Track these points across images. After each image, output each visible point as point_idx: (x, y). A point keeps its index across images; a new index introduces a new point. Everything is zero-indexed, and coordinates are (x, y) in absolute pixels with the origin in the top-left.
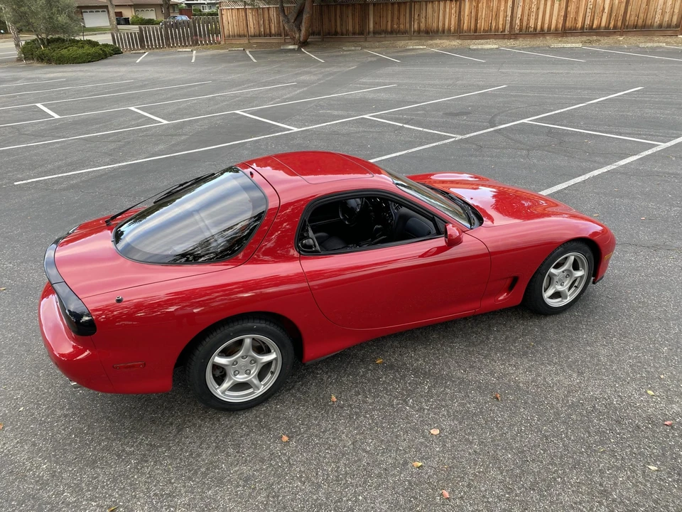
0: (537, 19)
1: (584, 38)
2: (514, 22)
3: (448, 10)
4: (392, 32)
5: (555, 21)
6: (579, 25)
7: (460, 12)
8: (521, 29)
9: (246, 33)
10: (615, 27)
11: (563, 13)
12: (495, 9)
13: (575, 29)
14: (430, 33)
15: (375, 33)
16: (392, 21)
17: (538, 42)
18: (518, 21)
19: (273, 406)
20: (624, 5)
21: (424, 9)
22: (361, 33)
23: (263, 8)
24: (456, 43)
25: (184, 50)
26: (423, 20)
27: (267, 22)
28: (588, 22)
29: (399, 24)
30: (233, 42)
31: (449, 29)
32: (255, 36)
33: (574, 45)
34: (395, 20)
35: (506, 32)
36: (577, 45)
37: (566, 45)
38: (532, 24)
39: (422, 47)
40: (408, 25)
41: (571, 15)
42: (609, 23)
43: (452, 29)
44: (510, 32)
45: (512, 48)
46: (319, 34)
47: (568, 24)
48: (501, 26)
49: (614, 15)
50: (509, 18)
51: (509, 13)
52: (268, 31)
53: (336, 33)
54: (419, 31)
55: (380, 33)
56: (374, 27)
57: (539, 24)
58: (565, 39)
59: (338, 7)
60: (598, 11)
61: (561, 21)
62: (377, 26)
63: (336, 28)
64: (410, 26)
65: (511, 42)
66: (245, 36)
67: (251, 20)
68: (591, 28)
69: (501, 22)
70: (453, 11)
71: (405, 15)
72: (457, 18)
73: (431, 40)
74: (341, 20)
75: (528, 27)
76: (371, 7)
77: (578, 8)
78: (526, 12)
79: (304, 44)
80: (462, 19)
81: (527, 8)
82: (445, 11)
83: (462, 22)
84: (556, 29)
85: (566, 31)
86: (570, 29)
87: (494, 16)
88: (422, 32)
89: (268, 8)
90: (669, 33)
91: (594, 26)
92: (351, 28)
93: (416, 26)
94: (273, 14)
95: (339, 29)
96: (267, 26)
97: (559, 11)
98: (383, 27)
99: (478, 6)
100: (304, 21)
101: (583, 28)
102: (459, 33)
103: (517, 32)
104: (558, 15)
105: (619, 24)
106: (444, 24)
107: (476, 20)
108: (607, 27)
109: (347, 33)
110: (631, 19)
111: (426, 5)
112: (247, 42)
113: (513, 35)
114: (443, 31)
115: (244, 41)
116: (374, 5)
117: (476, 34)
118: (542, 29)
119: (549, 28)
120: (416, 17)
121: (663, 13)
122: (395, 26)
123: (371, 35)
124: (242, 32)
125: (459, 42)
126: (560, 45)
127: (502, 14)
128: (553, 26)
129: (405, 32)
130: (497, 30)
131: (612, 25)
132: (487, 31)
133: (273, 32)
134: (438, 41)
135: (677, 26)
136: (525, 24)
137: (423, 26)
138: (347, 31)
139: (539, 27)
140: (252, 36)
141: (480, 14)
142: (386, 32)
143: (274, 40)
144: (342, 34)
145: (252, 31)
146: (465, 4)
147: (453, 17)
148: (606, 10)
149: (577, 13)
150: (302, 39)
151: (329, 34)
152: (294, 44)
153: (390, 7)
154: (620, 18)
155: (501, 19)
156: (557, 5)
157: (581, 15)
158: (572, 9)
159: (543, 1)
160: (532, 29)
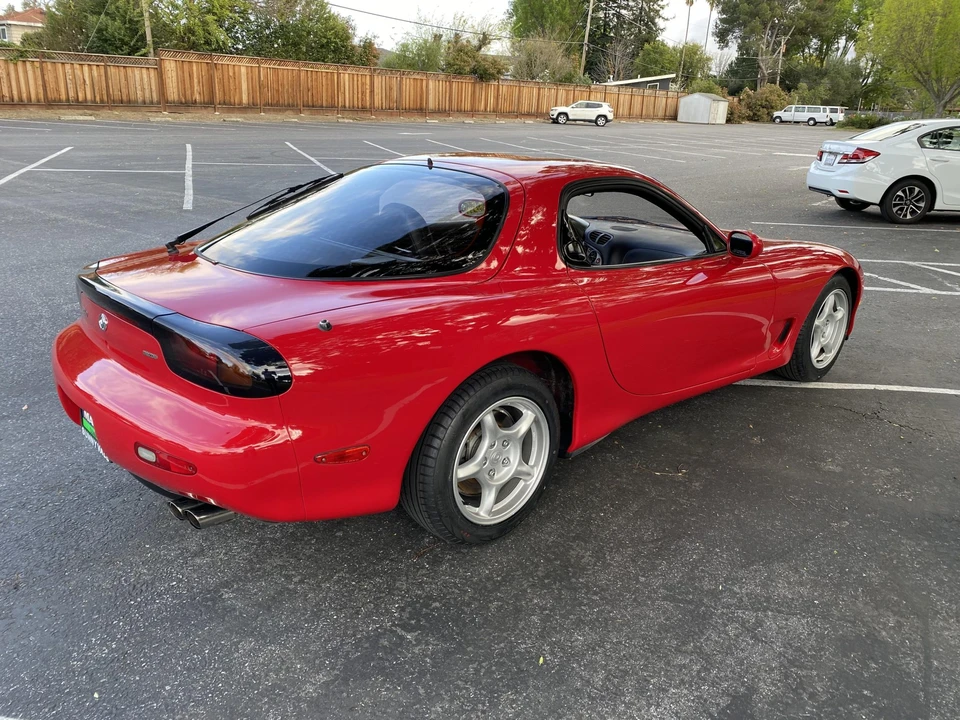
0: (10, 86)
5: (34, 90)
6: (63, 97)
10: (102, 101)
11: (40, 82)
13: (60, 101)
20: (103, 78)
28: (72, 94)
41: (51, 85)
42: (95, 97)
47: (50, 95)
49: (96, 88)
57: (15, 93)
60: (78, 83)
68: (77, 100)
77: (56, 78)
84: (38, 101)
85: (50, 103)
86: (55, 101)
90: (154, 109)
91: (80, 99)
97: (35, 79)
101: (68, 100)
104: (36, 84)
105: (105, 98)
108: (94, 101)
110: (116, 95)
118: (20, 98)
119: (30, 99)
121: (143, 89)
128: (33, 97)
131: (98, 99)
135: (159, 103)
139: (16, 97)
148: (88, 82)
149: (57, 82)
154: (104, 92)
156: (30, 73)
157: (62, 85)
158: (49, 77)
159: (12, 67)
160: (8, 99)
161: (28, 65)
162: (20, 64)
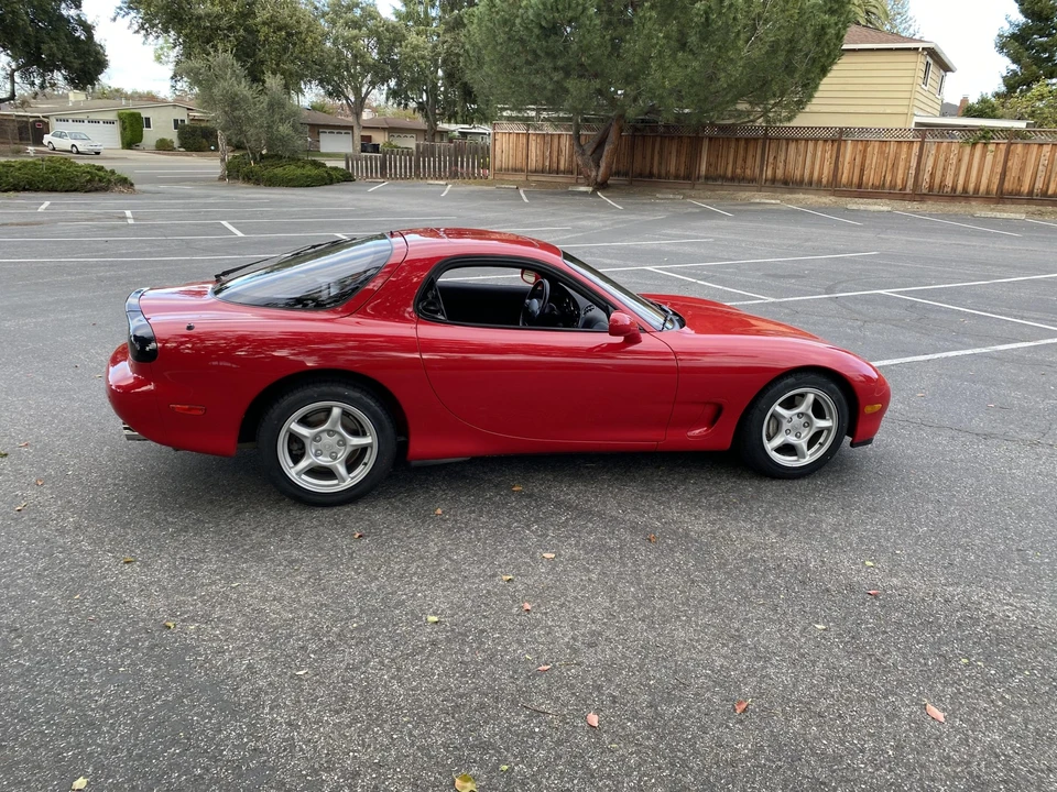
0: (957, 175)
1: (1033, 208)
2: (920, 178)
3: (819, 154)
4: (732, 179)
5: (987, 180)
6: (1026, 188)
7: (837, 157)
8: (931, 188)
9: (524, 167)
11: (999, 169)
12: (892, 156)
13: (1019, 193)
14: (789, 184)
15: (707, 178)
16: (735, 162)
17: (958, 208)
18: (927, 177)
19: (361, 509)
21: (784, 148)
22: (687, 177)
23: (552, 135)
24: (828, 200)
25: (437, 182)
26: (781, 165)
27: (555, 154)
28: (1039, 185)
29: (744, 168)
30: (506, 177)
31: (820, 181)
32: (536, 171)
33: (1012, 216)
34: (740, 162)
35: (908, 191)
36: (1018, 216)
37: (998, 215)
38: (949, 182)
39: (773, 201)
40: (757, 171)
41: (1013, 173)
43: (824, 180)
44: (914, 190)
45: (914, 213)
46: (626, 174)
47: (1008, 186)
48: (899, 182)
50: (913, 171)
51: (914, 163)
52: (555, 165)
53: (651, 175)
54: (774, 180)
55: (716, 179)
56: (707, 170)
57: (961, 181)
58: (1000, 206)
59: (659, 139)
61: (996, 181)
62: (712, 169)
63: (652, 167)
64: (761, 171)
65: (916, 205)
66: (523, 171)
67: (534, 150)
68: (1044, 194)
69: (900, 176)
70: (828, 155)
71: (754, 156)
72: (832, 165)
73: (791, 193)
74: (661, 157)
75: (942, 186)
76: (706, 144)
77: (1024, 165)
78: (941, 165)
79: (602, 186)
80: (840, 167)
81: (942, 158)
82: (814, 155)
83: (840, 171)
84: (988, 192)
85: (1002, 197)
86: (1011, 194)
87: (890, 166)
88: (779, 181)
89: (560, 135)
91: (1050, 192)
92: (672, 169)
93: (770, 173)
94: (566, 144)
95: (655, 171)
96: (555, 159)
97: (993, 165)
98: (721, 171)
99: (865, 151)
100: (605, 153)
101: (1031, 192)
102: (834, 187)
103: (924, 191)
104: (992, 171)
106: (812, 173)
107: (862, 170)
109: (667, 176)
111: (788, 144)
112: (524, 178)
113: (918, 196)
114: (810, 183)
115: (521, 177)
116: (711, 139)
117: (860, 190)
118: (965, 190)
119: (977, 190)
120: (771, 160)
122: (738, 171)
123: (702, 180)
124: (519, 166)
125: (833, 199)
126: (990, 214)
127: (902, 164)
128: (983, 188)
129: (752, 180)
130: (893, 186)
132: (878, 188)
133: (562, 167)
134: (801, 196)
136: (937, 181)
137: (780, 173)
138: (668, 173)
139: (960, 188)
140: (531, 172)
141: (868, 162)
142: (724, 178)
143: (560, 179)
144: (660, 177)
145: (533, 164)
146: (845, 147)
147: (827, 164)
149: (1022, 170)
150: (599, 179)
151: (641, 175)
152: (588, 185)
153: (733, 145)
155: (900, 172)
156: (989, 157)
157: (1029, 174)
158: (1014, 164)
159: (968, 149)
160: (949, 190)
161: (991, 147)
162: (979, 147)
